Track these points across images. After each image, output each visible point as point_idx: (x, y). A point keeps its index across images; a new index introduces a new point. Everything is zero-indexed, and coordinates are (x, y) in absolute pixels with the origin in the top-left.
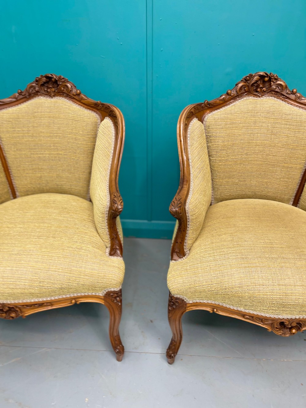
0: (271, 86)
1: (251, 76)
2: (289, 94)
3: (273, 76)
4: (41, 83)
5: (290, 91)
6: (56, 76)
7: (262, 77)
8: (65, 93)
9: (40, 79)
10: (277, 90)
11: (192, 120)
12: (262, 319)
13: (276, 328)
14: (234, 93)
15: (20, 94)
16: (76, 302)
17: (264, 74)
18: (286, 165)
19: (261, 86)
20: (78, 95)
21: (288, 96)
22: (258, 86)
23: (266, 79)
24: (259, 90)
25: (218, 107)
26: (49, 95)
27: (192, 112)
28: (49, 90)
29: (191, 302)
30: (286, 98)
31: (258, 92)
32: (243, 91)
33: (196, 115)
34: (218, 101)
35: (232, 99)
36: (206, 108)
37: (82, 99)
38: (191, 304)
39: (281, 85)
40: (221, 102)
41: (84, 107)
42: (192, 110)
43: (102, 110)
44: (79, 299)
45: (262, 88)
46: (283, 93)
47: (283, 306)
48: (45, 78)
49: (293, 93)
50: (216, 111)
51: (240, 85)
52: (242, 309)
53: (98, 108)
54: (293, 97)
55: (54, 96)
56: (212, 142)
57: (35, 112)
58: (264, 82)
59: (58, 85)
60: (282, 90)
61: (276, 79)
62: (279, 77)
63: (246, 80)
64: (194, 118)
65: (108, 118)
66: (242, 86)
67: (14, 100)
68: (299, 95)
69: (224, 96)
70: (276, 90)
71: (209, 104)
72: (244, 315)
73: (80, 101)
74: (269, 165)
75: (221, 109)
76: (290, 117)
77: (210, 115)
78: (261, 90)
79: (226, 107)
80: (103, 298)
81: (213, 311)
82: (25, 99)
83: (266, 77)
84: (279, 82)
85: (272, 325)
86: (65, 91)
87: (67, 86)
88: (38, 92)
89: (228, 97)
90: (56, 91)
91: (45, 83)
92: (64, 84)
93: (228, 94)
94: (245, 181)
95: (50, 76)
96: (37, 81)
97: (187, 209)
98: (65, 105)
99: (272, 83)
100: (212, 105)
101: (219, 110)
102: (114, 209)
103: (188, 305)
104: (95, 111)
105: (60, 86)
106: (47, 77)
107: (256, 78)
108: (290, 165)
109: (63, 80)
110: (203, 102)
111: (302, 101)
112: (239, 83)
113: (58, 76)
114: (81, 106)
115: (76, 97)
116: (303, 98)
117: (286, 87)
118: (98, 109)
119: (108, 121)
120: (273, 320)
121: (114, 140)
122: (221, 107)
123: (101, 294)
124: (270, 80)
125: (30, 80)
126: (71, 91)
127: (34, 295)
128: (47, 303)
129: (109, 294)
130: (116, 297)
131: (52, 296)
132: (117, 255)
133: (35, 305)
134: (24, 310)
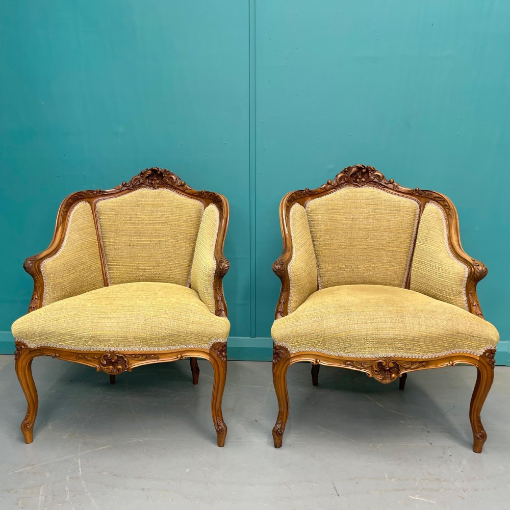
0: (369, 177)
1: (350, 168)
2: (387, 184)
3: (371, 168)
4: (147, 175)
5: (388, 181)
6: (162, 170)
7: (360, 169)
8: (169, 184)
9: (145, 172)
10: (376, 180)
11: (294, 204)
12: (362, 362)
13: (376, 371)
14: (334, 183)
15: (124, 185)
16: (182, 357)
17: (361, 166)
18: (391, 249)
19: (360, 177)
20: (183, 185)
21: (386, 185)
22: (357, 178)
23: (364, 170)
24: (358, 180)
25: (319, 195)
26: (153, 186)
27: (293, 197)
28: (153, 182)
29: (294, 352)
30: (384, 187)
31: (357, 182)
32: (342, 182)
33: (298, 200)
34: (319, 189)
35: (333, 188)
36: (308, 195)
37: (187, 189)
38: (295, 354)
39: (378, 176)
40: (322, 191)
41: (187, 197)
42: (294, 195)
43: (207, 197)
44: (185, 353)
45: (361, 179)
46: (381, 183)
47: (377, 342)
48: (150, 171)
49: (391, 183)
50: (318, 199)
51: (339, 176)
52: (342, 354)
53: (203, 196)
54: (391, 186)
55: (158, 187)
56: (315, 227)
57: (139, 201)
58: (363, 174)
59: (163, 177)
60: (380, 180)
61: (372, 171)
62: (376, 169)
63: (345, 172)
64: (295, 203)
65: (212, 204)
66: (341, 177)
67: (119, 191)
68: (396, 184)
69: (325, 186)
70: (374, 180)
71: (310, 192)
72: (345, 362)
73: (184, 192)
74: (374, 249)
75: (323, 197)
76: (389, 203)
77: (312, 201)
78: (360, 180)
79: (327, 196)
80: (208, 352)
81: (316, 362)
82: (128, 191)
83: (363, 169)
84: (376, 173)
85: (371, 368)
86: (169, 182)
87: (172, 178)
88: (142, 184)
89: (329, 186)
90: (160, 183)
91: (150, 175)
92: (169, 176)
93: (328, 184)
94: (351, 266)
95: (156, 169)
96: (142, 174)
97: (289, 270)
98: (169, 194)
99: (370, 174)
100: (313, 192)
101: (320, 198)
102: (221, 267)
103: (292, 356)
104: (199, 200)
105: (164, 178)
106: (152, 170)
107: (354, 170)
108: (395, 249)
109: (168, 173)
110: (305, 190)
111: (399, 190)
112: (339, 174)
113: (163, 169)
114: (185, 196)
115: (181, 188)
116: (400, 187)
117: (383, 177)
118: (202, 198)
119: (213, 208)
120: (372, 361)
121: (218, 222)
122: (323, 196)
123: (207, 347)
124: (367, 171)
125: (136, 173)
126: (175, 182)
127: (145, 341)
128: (155, 354)
129: (214, 346)
130: (221, 351)
131: (160, 346)
132: (222, 316)
133: (143, 355)
134: (131, 362)
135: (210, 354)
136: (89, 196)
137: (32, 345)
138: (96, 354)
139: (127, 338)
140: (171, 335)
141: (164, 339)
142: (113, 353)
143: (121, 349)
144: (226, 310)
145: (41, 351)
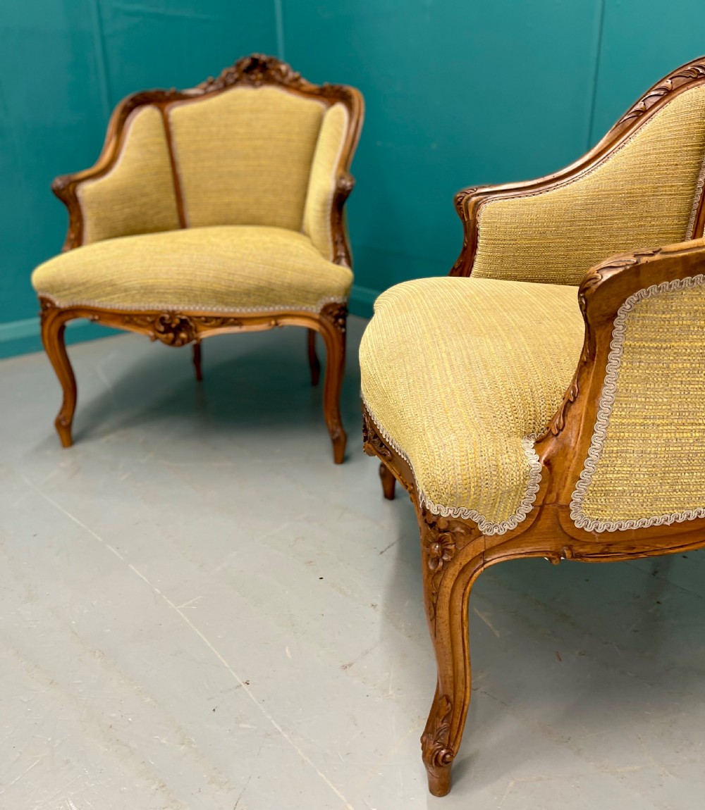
4: (244, 67)
6: (266, 58)
8: (277, 80)
15: (211, 83)
16: (276, 324)
20: (296, 80)
26: (253, 84)
28: (253, 77)
37: (301, 85)
41: (303, 96)
43: (331, 94)
44: (283, 318)
48: (249, 61)
53: (325, 94)
55: (261, 84)
59: (267, 69)
65: (339, 103)
67: (202, 91)
73: (298, 89)
80: (317, 317)
82: (216, 92)
86: (276, 77)
87: (281, 70)
88: (238, 80)
90: (264, 79)
91: (248, 68)
92: (276, 67)
95: (258, 58)
104: (319, 99)
105: (269, 71)
106: (252, 60)
109: (275, 62)
113: (269, 57)
114: (300, 96)
115: (294, 84)
118: (324, 96)
119: (339, 108)
123: (315, 310)
126: (285, 76)
127: (220, 296)
128: (236, 319)
129: (326, 310)
130: (337, 317)
131: (244, 305)
132: (342, 265)
133: (217, 318)
134: (200, 328)
135: (319, 321)
136: (160, 99)
137: (61, 303)
138: (149, 315)
139: (192, 290)
140: (259, 289)
141: (248, 293)
142: (173, 314)
143: (184, 307)
144: (347, 257)
145: (74, 311)
